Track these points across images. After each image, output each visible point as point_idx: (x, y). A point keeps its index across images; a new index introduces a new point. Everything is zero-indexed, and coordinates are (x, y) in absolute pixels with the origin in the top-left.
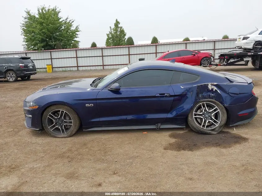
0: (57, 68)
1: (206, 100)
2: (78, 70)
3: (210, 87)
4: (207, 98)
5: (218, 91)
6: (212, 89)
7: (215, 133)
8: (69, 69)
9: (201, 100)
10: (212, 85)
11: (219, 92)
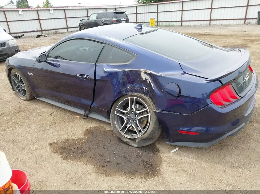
0: (162, 22)
1: (136, 94)
2: (181, 25)
3: (144, 76)
4: (139, 92)
5: (152, 84)
6: (146, 80)
7: (136, 146)
8: (172, 24)
9: (130, 93)
10: (145, 73)
11: (153, 86)
